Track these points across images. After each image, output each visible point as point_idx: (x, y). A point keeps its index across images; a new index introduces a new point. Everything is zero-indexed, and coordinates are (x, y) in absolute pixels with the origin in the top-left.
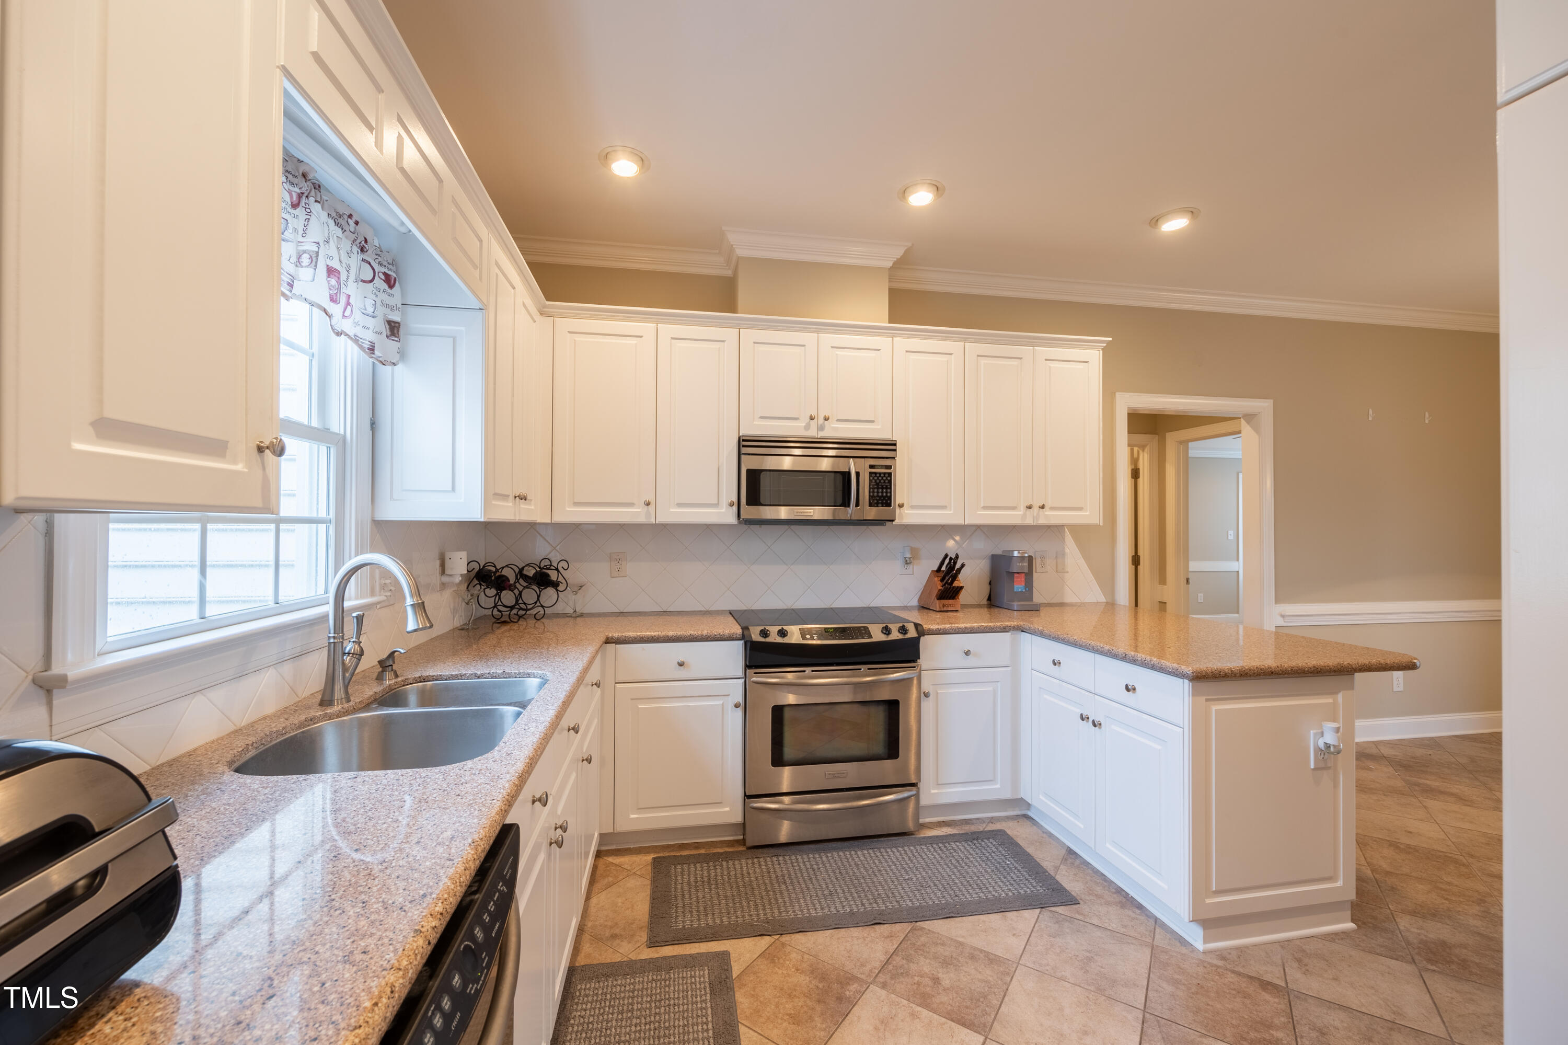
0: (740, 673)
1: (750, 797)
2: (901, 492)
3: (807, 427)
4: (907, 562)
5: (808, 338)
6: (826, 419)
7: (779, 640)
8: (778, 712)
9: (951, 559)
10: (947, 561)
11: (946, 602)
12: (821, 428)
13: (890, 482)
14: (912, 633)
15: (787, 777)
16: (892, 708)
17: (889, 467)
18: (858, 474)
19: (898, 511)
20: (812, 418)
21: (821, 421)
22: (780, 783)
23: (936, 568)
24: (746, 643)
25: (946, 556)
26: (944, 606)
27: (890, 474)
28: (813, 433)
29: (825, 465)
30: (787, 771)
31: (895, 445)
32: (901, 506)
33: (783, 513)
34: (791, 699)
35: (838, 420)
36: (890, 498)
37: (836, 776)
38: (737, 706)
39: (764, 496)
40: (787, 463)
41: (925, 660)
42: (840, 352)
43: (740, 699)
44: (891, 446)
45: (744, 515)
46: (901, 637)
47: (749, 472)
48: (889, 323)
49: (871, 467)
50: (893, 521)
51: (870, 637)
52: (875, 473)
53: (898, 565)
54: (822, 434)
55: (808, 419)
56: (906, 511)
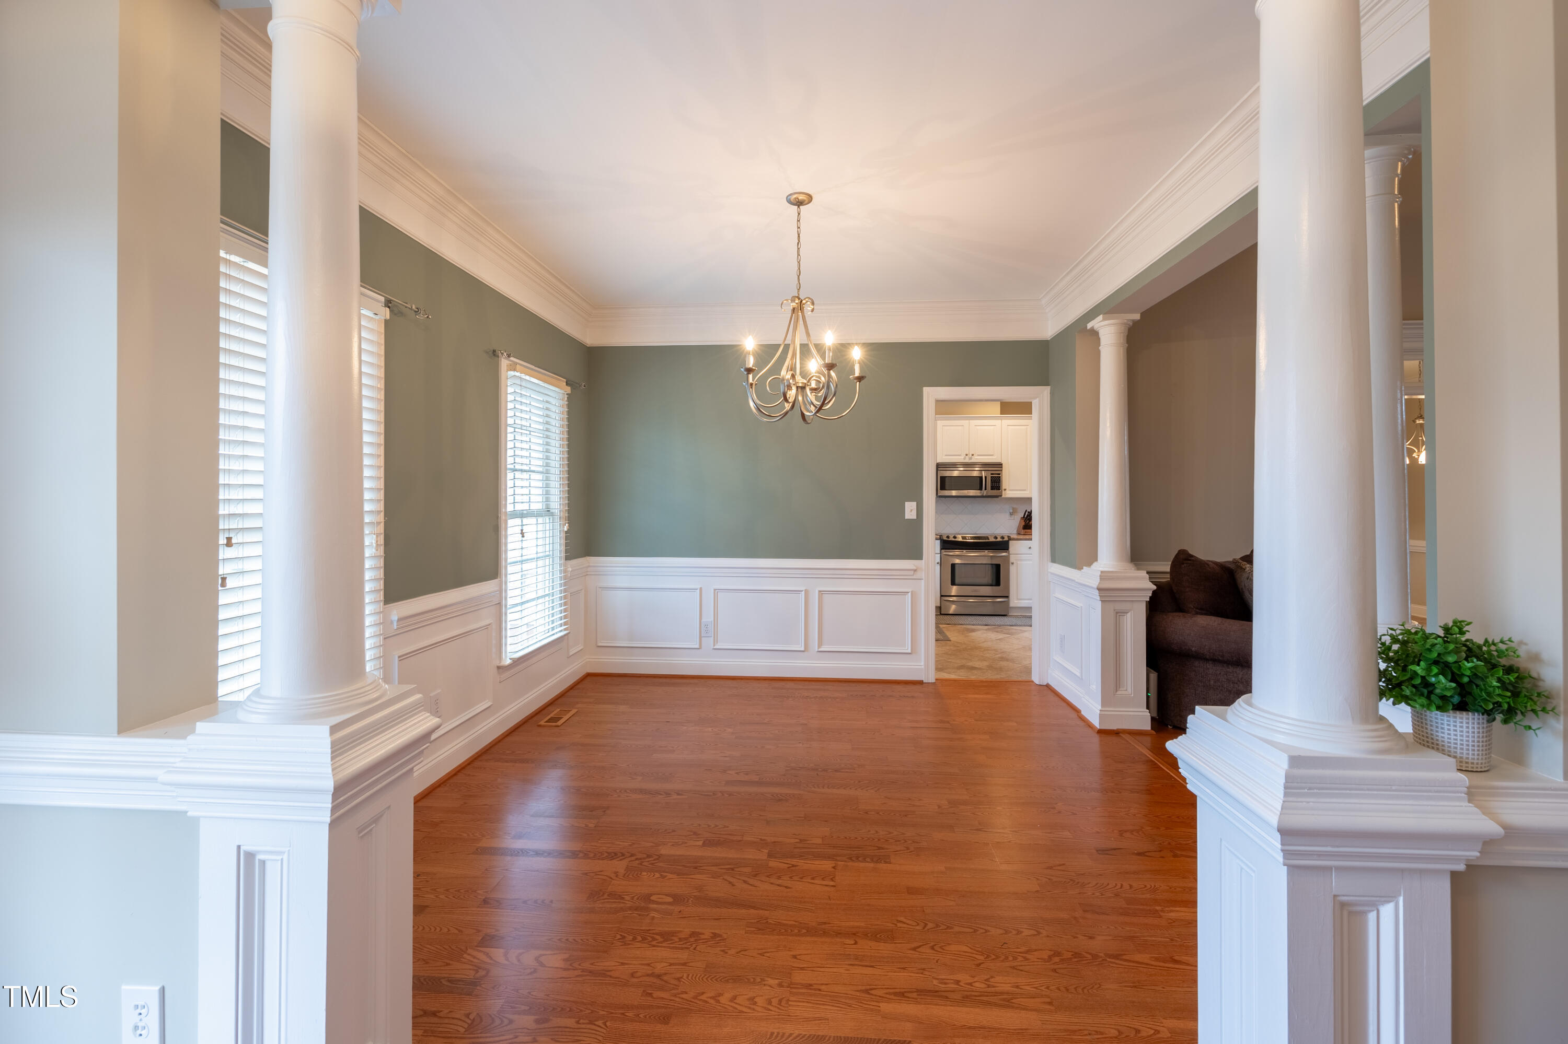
0: (939, 552)
1: (943, 596)
2: (1005, 483)
3: (965, 459)
4: (1011, 514)
5: (965, 422)
6: (973, 455)
7: (954, 539)
8: (953, 566)
9: (1028, 512)
10: (1027, 513)
11: (1027, 530)
12: (970, 459)
13: (1000, 480)
14: (1006, 539)
15: (954, 590)
16: (997, 568)
17: (999, 474)
18: (986, 477)
19: (1003, 492)
20: (967, 455)
21: (971, 456)
22: (951, 592)
23: (1022, 516)
24: (941, 541)
25: (1026, 511)
26: (1026, 532)
27: (1000, 477)
28: (967, 460)
29: (975, 474)
30: (955, 587)
31: (1002, 465)
32: (1005, 490)
33: (954, 493)
34: (957, 561)
35: (978, 455)
36: (1000, 487)
37: (975, 591)
38: (938, 563)
39: (947, 487)
40: (956, 473)
41: (1011, 549)
42: (978, 427)
43: (939, 561)
44: (1000, 465)
45: (939, 495)
46: (1001, 540)
47: (941, 477)
48: (1001, 414)
49: (992, 474)
50: (1001, 496)
51: (989, 539)
52: (993, 477)
53: (1008, 515)
54: (970, 461)
55: (965, 455)
56: (1007, 492)
